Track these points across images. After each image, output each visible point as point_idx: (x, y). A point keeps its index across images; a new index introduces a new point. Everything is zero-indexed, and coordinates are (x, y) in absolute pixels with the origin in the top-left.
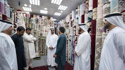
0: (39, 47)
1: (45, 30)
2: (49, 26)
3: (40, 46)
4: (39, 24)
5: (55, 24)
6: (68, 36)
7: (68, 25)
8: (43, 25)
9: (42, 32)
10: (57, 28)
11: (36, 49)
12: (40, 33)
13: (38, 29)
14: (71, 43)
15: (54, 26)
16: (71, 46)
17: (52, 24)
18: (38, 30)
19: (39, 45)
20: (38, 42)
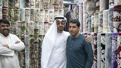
0: (32, 59)
1: (43, 21)
2: (53, 10)
3: (34, 56)
4: (32, 7)
5: (66, 6)
6: (96, 34)
7: (97, 5)
8: (40, 9)
9: (38, 25)
10: (72, 14)
11: (26, 62)
12: (33, 27)
13: (29, 18)
14: (106, 54)
15: (63, 10)
16: (106, 62)
17: (60, 6)
18: (29, 22)
19: (32, 54)
20: (29, 47)
